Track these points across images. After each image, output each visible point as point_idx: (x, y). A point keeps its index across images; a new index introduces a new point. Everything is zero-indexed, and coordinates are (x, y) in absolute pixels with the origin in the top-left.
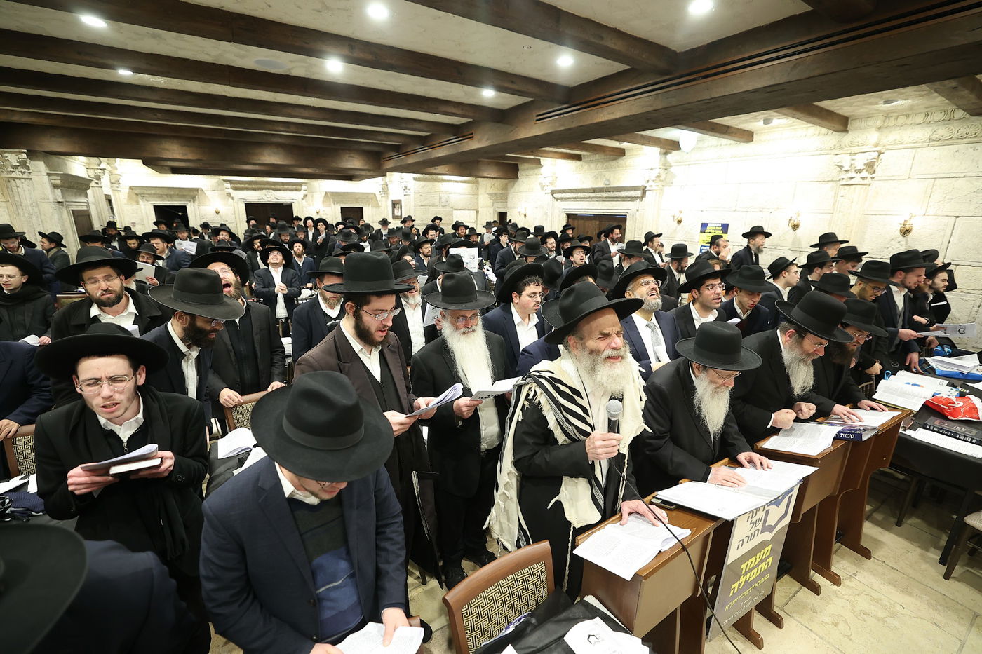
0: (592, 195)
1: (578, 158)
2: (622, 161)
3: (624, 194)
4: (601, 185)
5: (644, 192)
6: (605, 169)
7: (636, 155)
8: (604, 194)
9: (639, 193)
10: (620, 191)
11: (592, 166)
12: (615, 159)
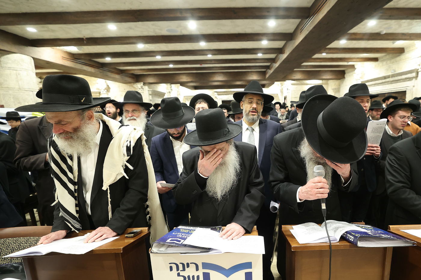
0: (384, 81)
1: (376, 60)
2: (403, 56)
3: (404, 77)
4: (390, 73)
5: (418, 73)
6: (392, 63)
7: (412, 50)
8: (391, 79)
9: (414, 74)
10: (401, 75)
11: (385, 63)
12: (399, 56)
